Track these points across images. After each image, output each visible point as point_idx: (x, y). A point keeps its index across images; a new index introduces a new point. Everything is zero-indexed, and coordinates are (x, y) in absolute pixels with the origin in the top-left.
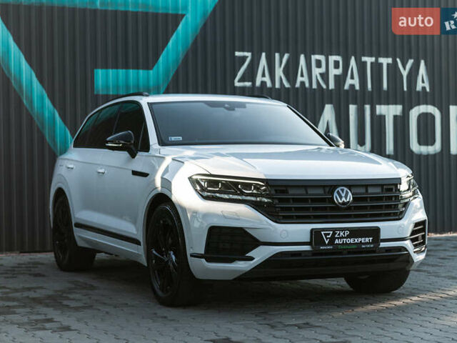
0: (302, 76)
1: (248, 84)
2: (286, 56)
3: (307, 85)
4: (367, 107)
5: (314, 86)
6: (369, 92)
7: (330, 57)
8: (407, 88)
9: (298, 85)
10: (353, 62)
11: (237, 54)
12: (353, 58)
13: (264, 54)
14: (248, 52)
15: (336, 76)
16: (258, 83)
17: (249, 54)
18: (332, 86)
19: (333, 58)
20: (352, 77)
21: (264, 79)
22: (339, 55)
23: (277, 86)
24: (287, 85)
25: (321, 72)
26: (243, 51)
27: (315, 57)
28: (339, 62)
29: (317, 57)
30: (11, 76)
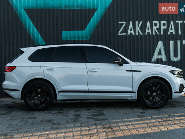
0: (148, 30)
1: (124, 34)
2: (141, 22)
3: (150, 33)
4: (179, 42)
5: (154, 34)
6: (180, 35)
7: (161, 22)
9: (146, 34)
10: (172, 23)
11: (119, 22)
12: (172, 21)
13: (131, 22)
14: (124, 21)
15: (164, 29)
16: (129, 34)
17: (125, 22)
18: (162, 33)
19: (162, 22)
20: (172, 29)
21: (131, 32)
22: (165, 21)
23: (137, 34)
24: (141, 34)
25: (157, 28)
26: (122, 21)
27: (154, 22)
28: (165, 23)
29: (155, 22)
30: (31, 35)
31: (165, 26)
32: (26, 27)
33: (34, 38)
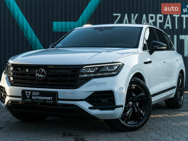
4: (175, 36)
6: (176, 30)
7: (157, 15)
10: (169, 17)
14: (119, 13)
22: (161, 14)
25: (153, 21)
29: (151, 15)
30: (20, 25)
31: (161, 19)
32: (15, 16)
33: (23, 29)
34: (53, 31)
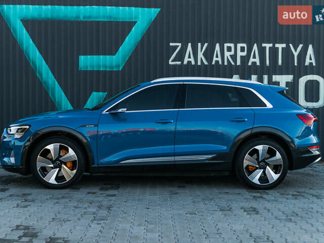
0: (217, 57)
1: (179, 63)
2: (206, 45)
3: (220, 63)
4: (266, 77)
5: (226, 63)
6: (267, 66)
8: (298, 64)
9: (213, 63)
10: (255, 47)
11: (171, 44)
12: (255, 44)
13: (190, 44)
16: (185, 62)
18: (239, 63)
19: (239, 46)
20: (254, 57)
21: (190, 60)
22: (244, 43)
23: (199, 63)
24: (206, 63)
25: (231, 54)
26: (176, 43)
27: (226, 45)
28: (244, 47)
29: (229, 45)
30: (30, 60)
31: (244, 51)
32: (23, 48)
33: (35, 66)
34: (80, 69)
